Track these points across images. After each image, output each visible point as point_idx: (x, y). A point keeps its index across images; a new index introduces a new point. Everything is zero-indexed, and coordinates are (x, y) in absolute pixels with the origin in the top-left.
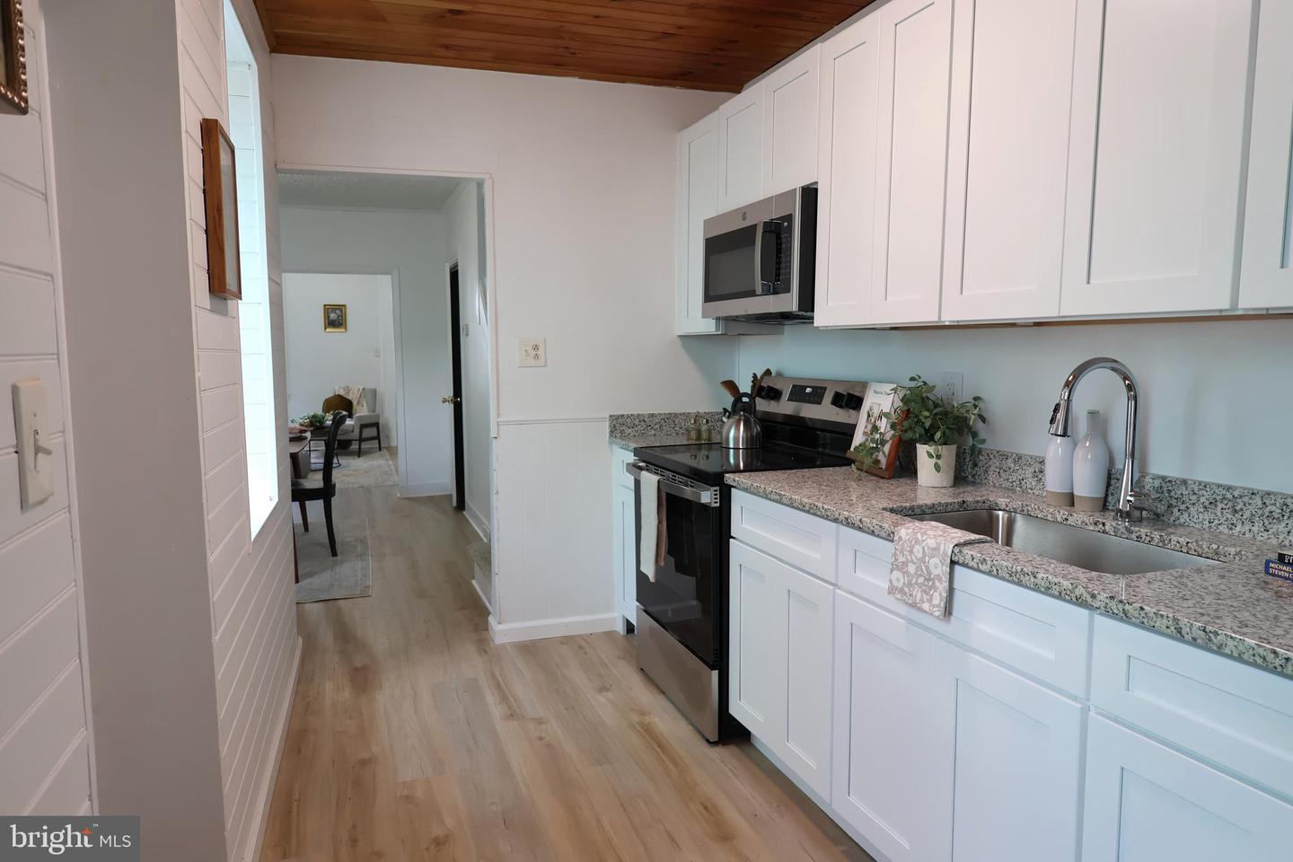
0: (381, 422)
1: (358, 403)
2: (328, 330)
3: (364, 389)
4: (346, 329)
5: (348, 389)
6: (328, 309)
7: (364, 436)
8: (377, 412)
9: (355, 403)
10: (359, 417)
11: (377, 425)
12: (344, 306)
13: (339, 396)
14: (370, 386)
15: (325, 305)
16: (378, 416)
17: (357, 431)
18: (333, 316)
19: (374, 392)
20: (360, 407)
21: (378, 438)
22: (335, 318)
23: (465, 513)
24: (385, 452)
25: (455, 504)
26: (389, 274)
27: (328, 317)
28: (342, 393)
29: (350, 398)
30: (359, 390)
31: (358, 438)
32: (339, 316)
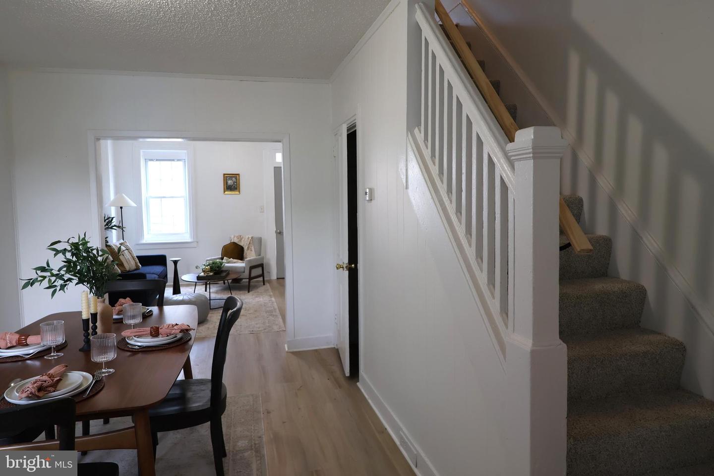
0: (264, 263)
1: (248, 248)
2: (226, 193)
3: (252, 238)
4: (239, 192)
5: (240, 238)
6: (227, 177)
7: (253, 275)
8: (262, 255)
9: (246, 248)
10: (250, 261)
11: (261, 266)
12: (238, 174)
13: (234, 243)
14: (257, 235)
15: (224, 174)
16: (263, 258)
17: (247, 272)
18: (230, 182)
19: (260, 240)
20: (249, 251)
21: (262, 275)
22: (232, 184)
23: (358, 383)
24: (267, 285)
25: (347, 373)
26: (280, 142)
27: (227, 183)
28: (236, 241)
29: (242, 244)
30: (249, 238)
31: (248, 277)
32: (234, 182)
